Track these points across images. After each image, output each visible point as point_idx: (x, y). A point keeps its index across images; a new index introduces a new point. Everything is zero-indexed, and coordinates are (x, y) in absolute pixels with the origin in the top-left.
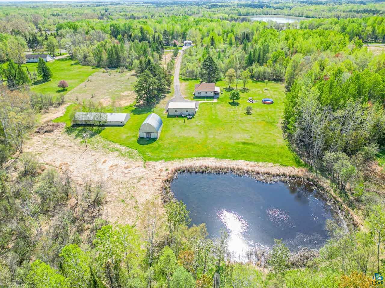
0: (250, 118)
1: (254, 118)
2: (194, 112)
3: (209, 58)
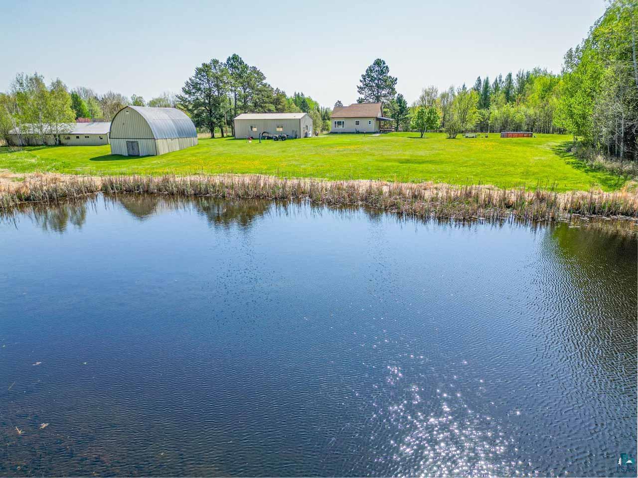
2: (298, 130)
3: (378, 63)
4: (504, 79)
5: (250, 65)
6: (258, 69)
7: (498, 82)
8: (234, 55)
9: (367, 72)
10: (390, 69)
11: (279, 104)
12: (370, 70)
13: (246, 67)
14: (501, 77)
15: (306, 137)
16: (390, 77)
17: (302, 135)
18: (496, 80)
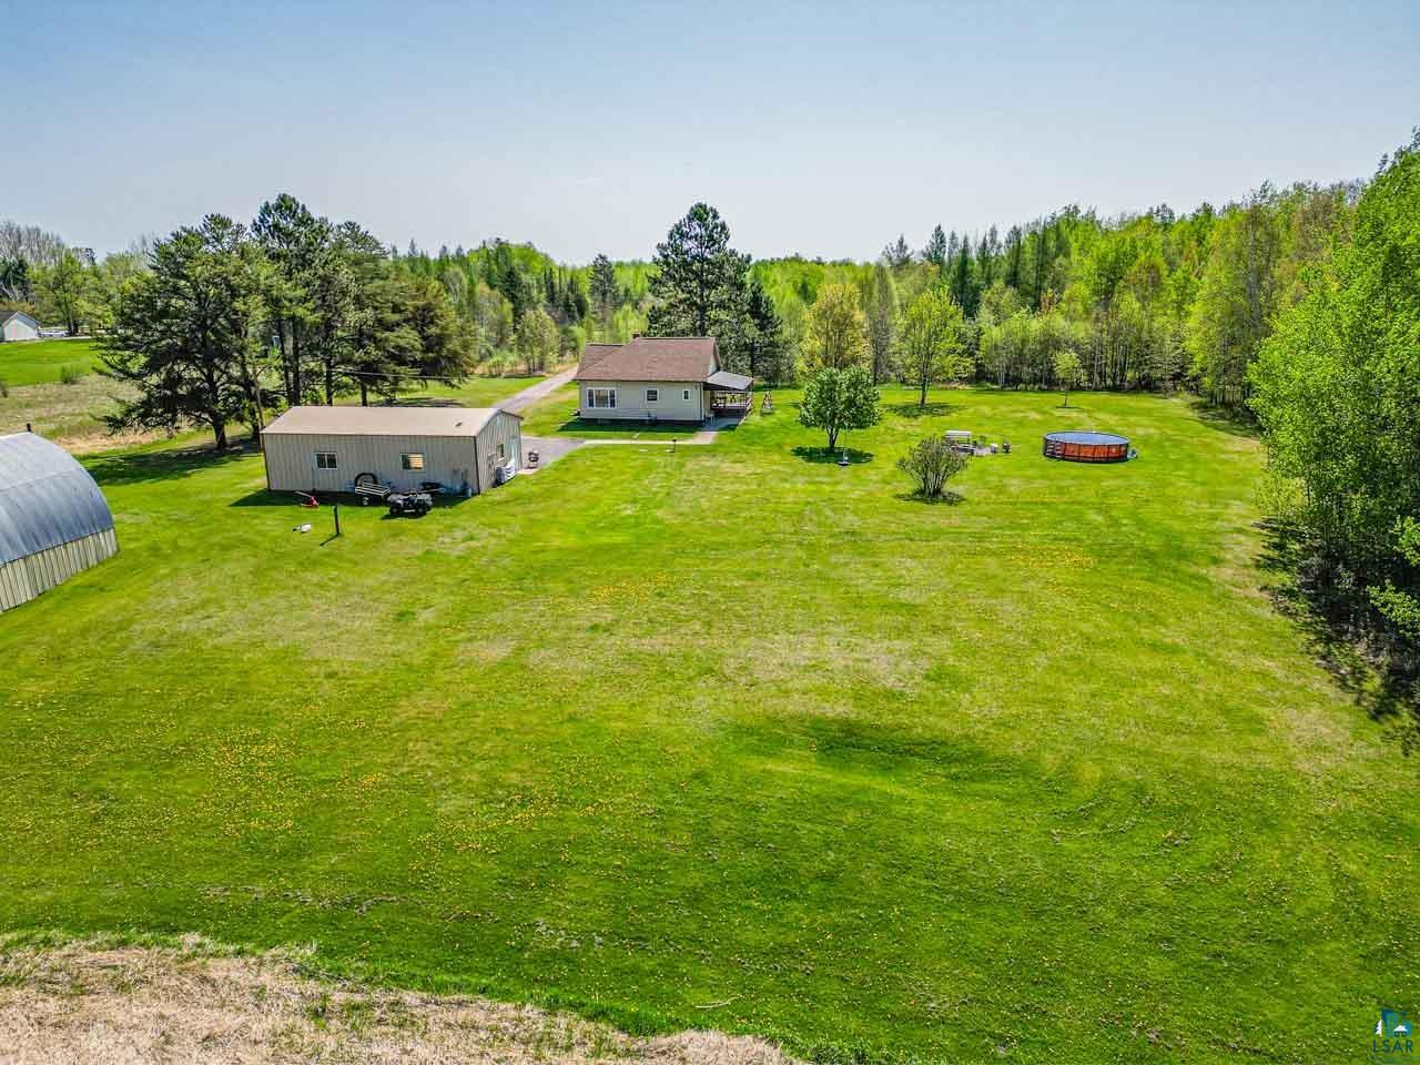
0: (942, 523)
1: (978, 525)
2: (472, 470)
3: (700, 214)
4: (1002, 238)
5: (336, 220)
6: (363, 230)
7: (989, 245)
8: (283, 198)
9: (671, 237)
10: (731, 231)
11: (432, 322)
12: (679, 233)
13: (321, 231)
14: (993, 232)
15: (498, 483)
16: (733, 253)
17: (485, 479)
18: (984, 244)
